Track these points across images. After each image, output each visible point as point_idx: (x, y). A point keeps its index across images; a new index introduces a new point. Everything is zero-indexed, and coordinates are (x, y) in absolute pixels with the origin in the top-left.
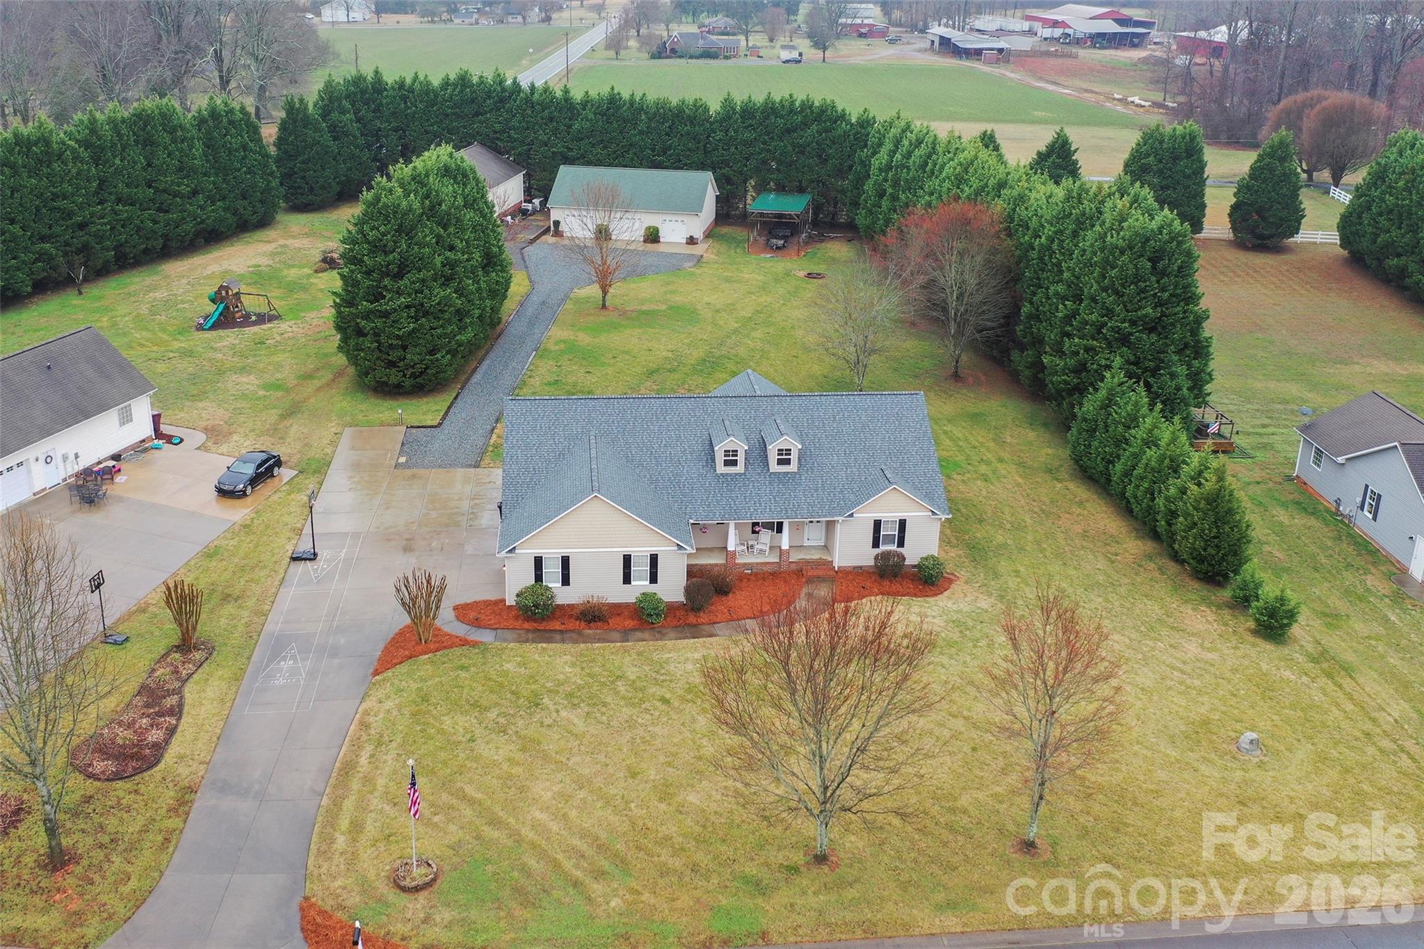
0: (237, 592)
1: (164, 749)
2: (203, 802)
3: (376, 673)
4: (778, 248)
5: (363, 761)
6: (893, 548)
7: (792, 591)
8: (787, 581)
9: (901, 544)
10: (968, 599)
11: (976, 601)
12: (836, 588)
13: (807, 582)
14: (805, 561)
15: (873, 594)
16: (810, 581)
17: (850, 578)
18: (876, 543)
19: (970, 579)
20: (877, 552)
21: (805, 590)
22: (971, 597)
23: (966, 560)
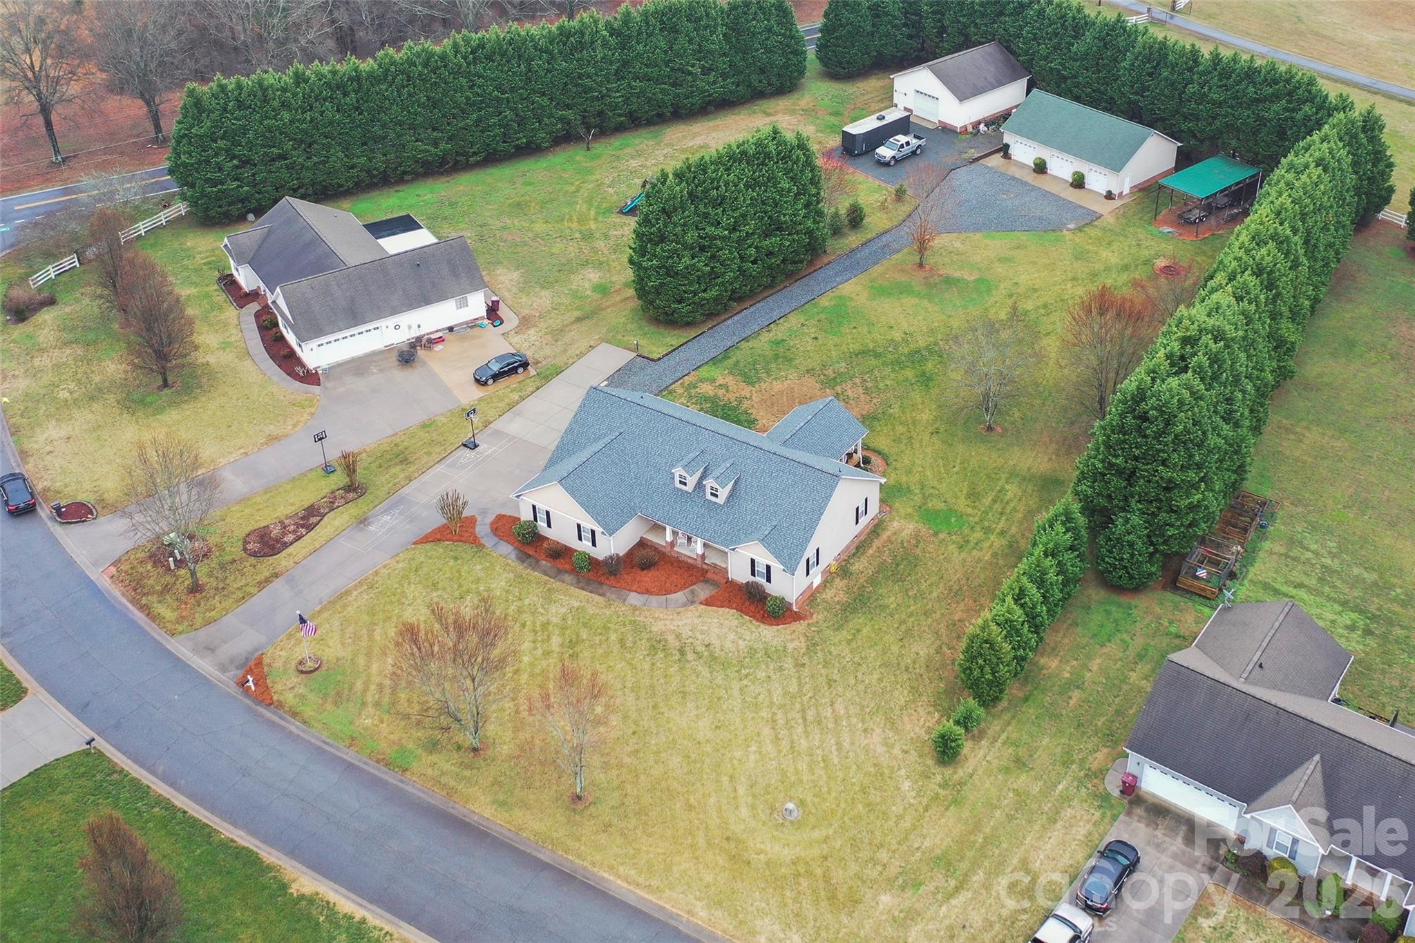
0: (411, 460)
1: (287, 547)
2: (277, 584)
3: (415, 543)
5: (355, 593)
6: (762, 581)
7: (685, 584)
8: (692, 575)
9: (769, 580)
10: (789, 637)
11: (792, 640)
12: (713, 592)
13: (703, 581)
14: (715, 566)
15: (731, 607)
16: (706, 581)
17: (728, 590)
18: (753, 574)
19: (817, 622)
20: (752, 579)
21: (695, 587)
22: (793, 636)
23: (838, 607)
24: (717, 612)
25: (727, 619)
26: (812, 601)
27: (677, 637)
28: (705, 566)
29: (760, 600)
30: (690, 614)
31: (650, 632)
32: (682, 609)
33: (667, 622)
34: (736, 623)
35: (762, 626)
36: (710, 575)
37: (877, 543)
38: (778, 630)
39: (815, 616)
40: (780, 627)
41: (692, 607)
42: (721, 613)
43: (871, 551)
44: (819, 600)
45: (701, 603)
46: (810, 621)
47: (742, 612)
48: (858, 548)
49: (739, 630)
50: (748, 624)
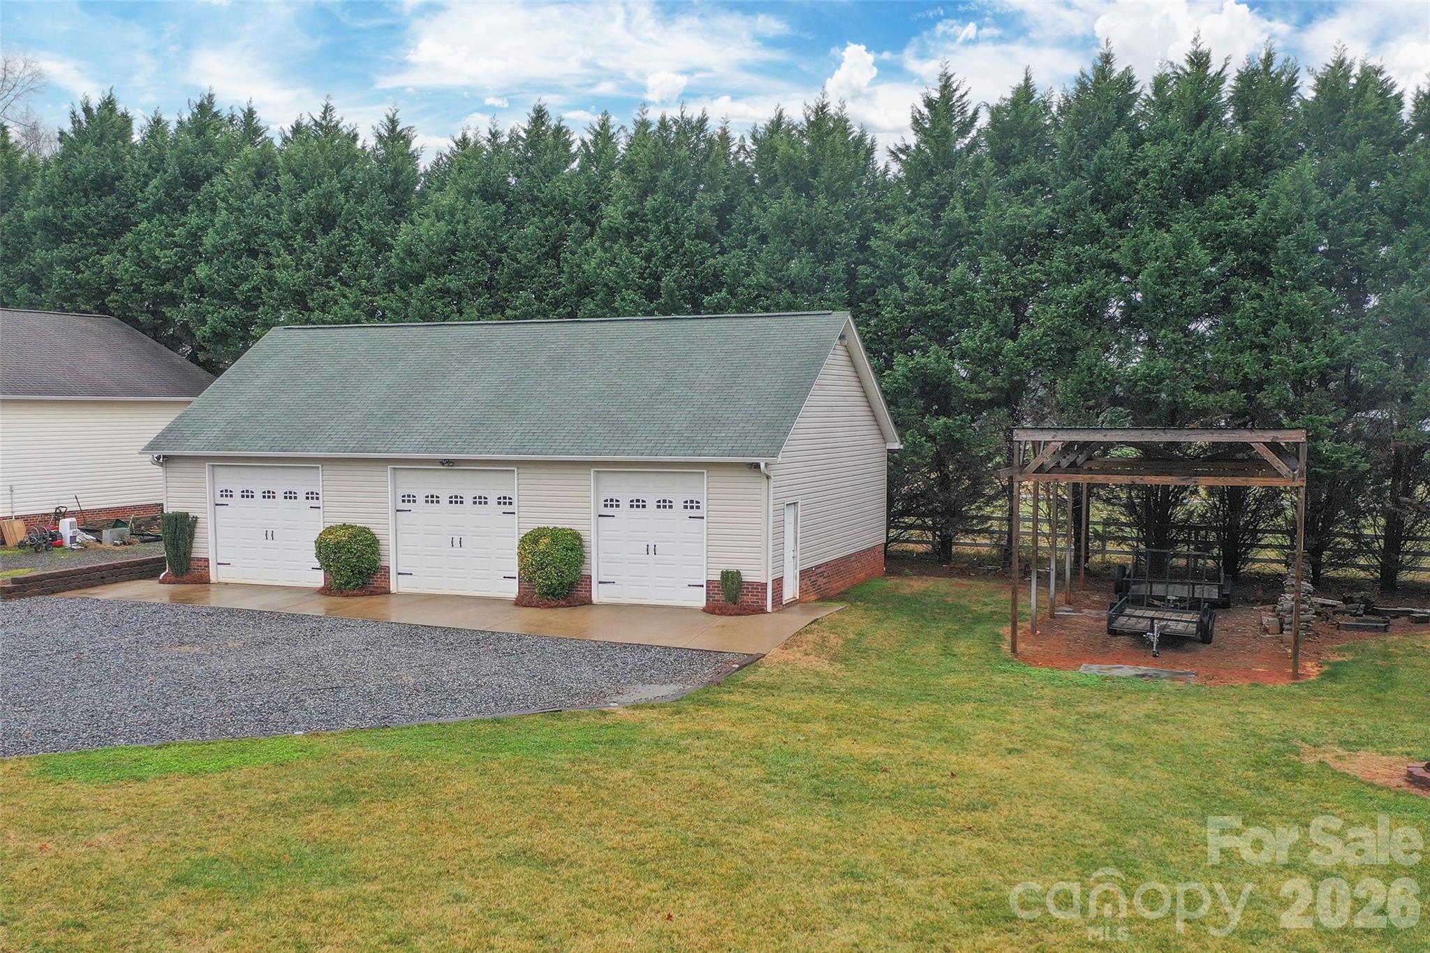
4: (1172, 642)
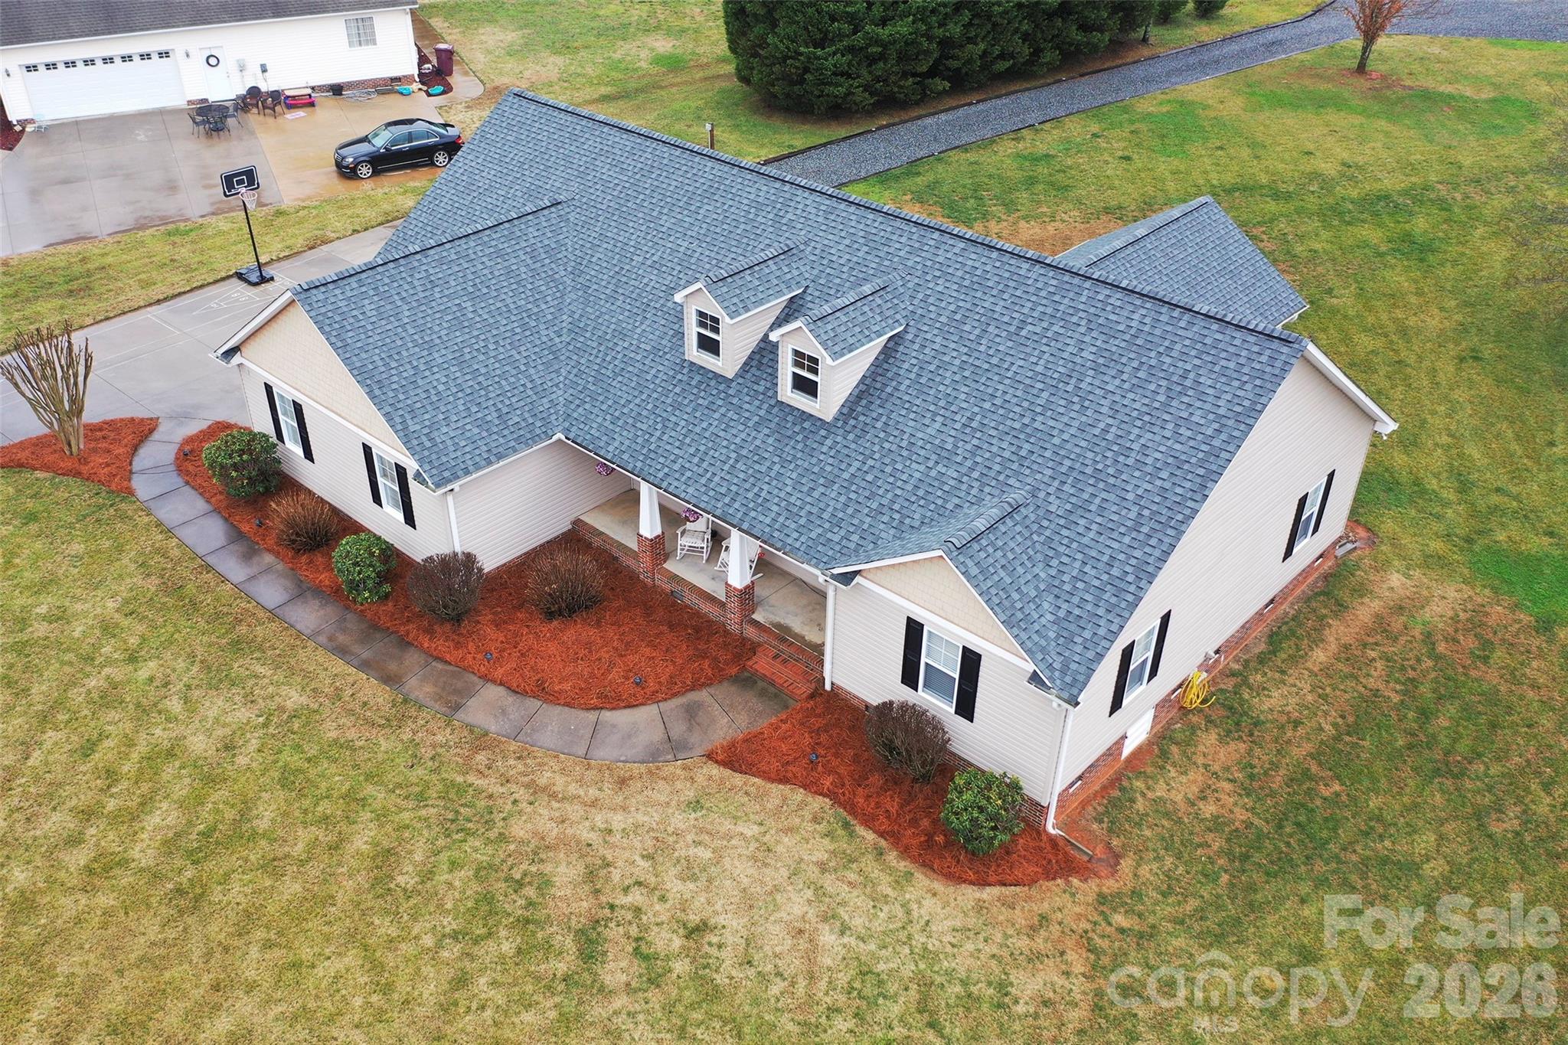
6: (942, 707)
7: (672, 681)
8: (703, 655)
9: (966, 707)
10: (1022, 943)
11: (1035, 958)
12: (762, 723)
13: (736, 680)
14: (782, 634)
15: (811, 786)
16: (747, 681)
17: (817, 723)
18: (910, 677)
19: (1135, 894)
20: (903, 694)
21: (702, 695)
22: (1040, 943)
23: (1217, 843)
24: (760, 797)
25: (790, 830)
26: (1114, 803)
27: (591, 875)
28: (750, 632)
29: (925, 778)
30: (661, 792)
31: (502, 838)
32: (638, 769)
33: (574, 811)
34: (820, 850)
35: (922, 880)
36: (762, 663)
37: (1338, 633)
38: (980, 907)
39: (1126, 864)
40: (990, 893)
41: (675, 768)
42: (773, 802)
43: (1319, 656)
44: (1140, 805)
45: (710, 756)
46: (1110, 885)
47: (851, 808)
48: (1274, 639)
49: (828, 882)
50: (869, 863)
